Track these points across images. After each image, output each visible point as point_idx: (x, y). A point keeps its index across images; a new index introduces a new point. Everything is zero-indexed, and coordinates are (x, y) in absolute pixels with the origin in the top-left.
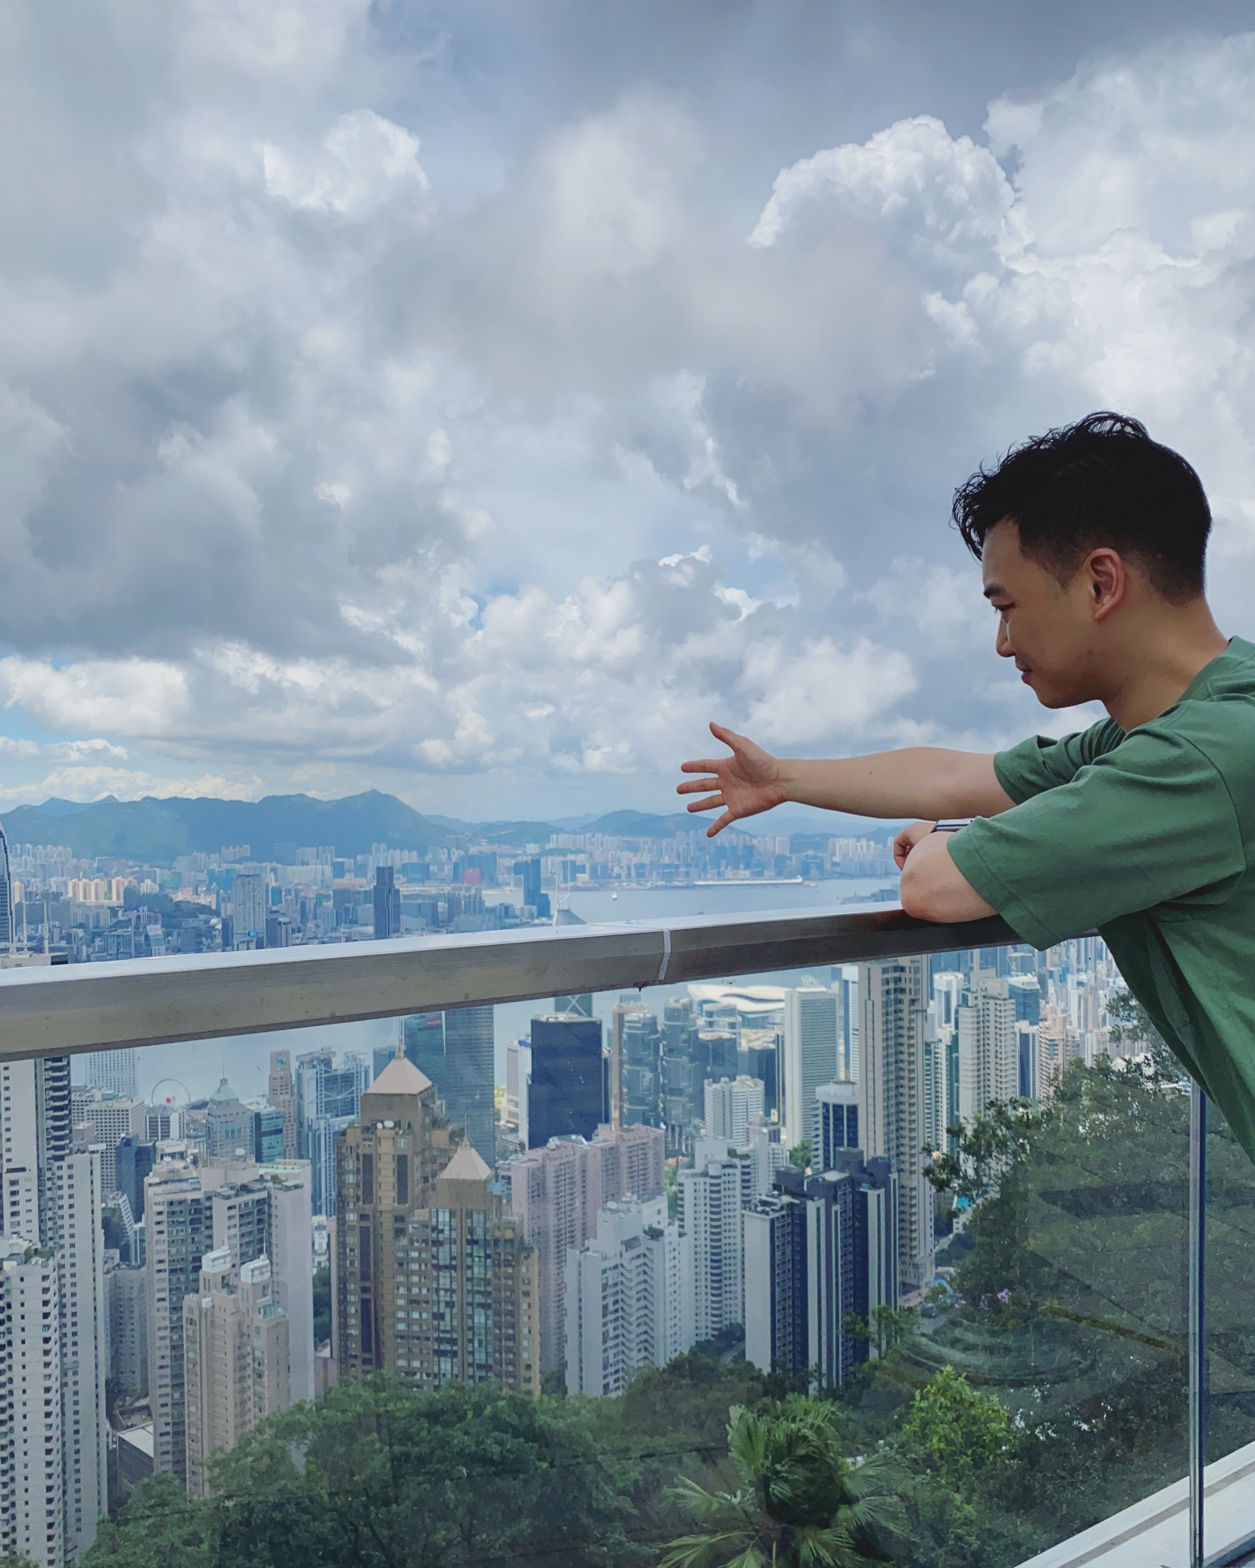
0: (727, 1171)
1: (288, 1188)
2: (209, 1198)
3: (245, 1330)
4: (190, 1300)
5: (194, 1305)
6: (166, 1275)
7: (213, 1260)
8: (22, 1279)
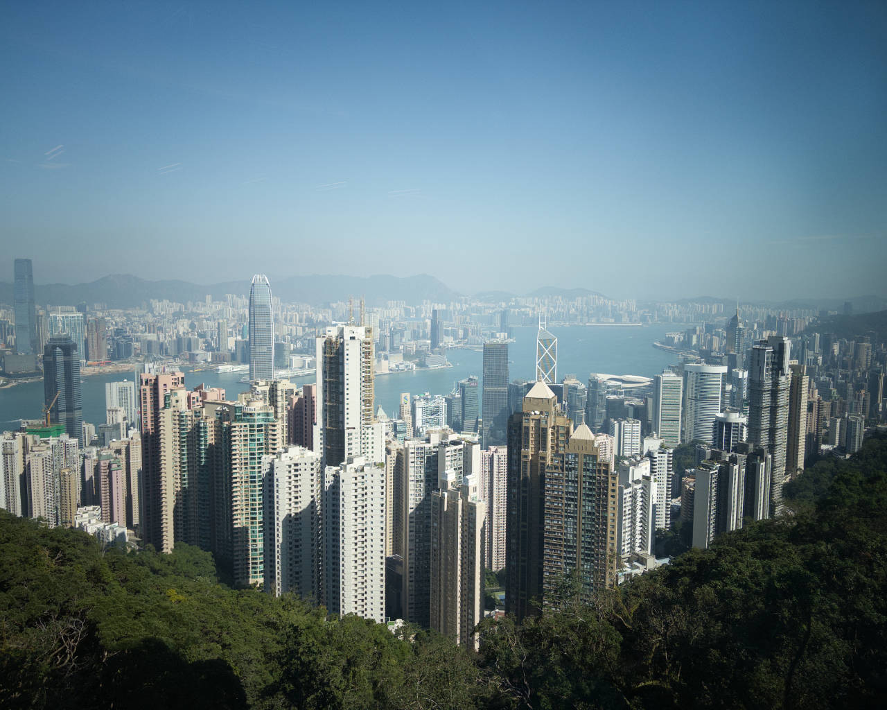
0: (660, 455)
5: (437, 496)
7: (447, 475)
8: (372, 476)
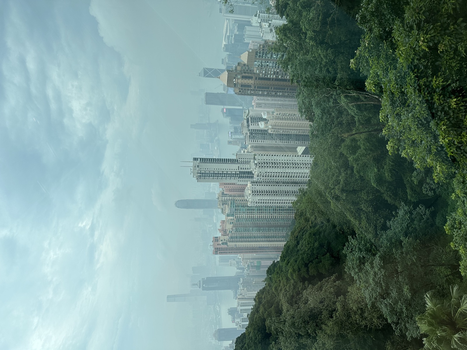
1: (249, 113)
2: (249, 131)
3: (277, 117)
4: (269, 131)
5: (271, 130)
6: (265, 141)
7: (261, 125)
